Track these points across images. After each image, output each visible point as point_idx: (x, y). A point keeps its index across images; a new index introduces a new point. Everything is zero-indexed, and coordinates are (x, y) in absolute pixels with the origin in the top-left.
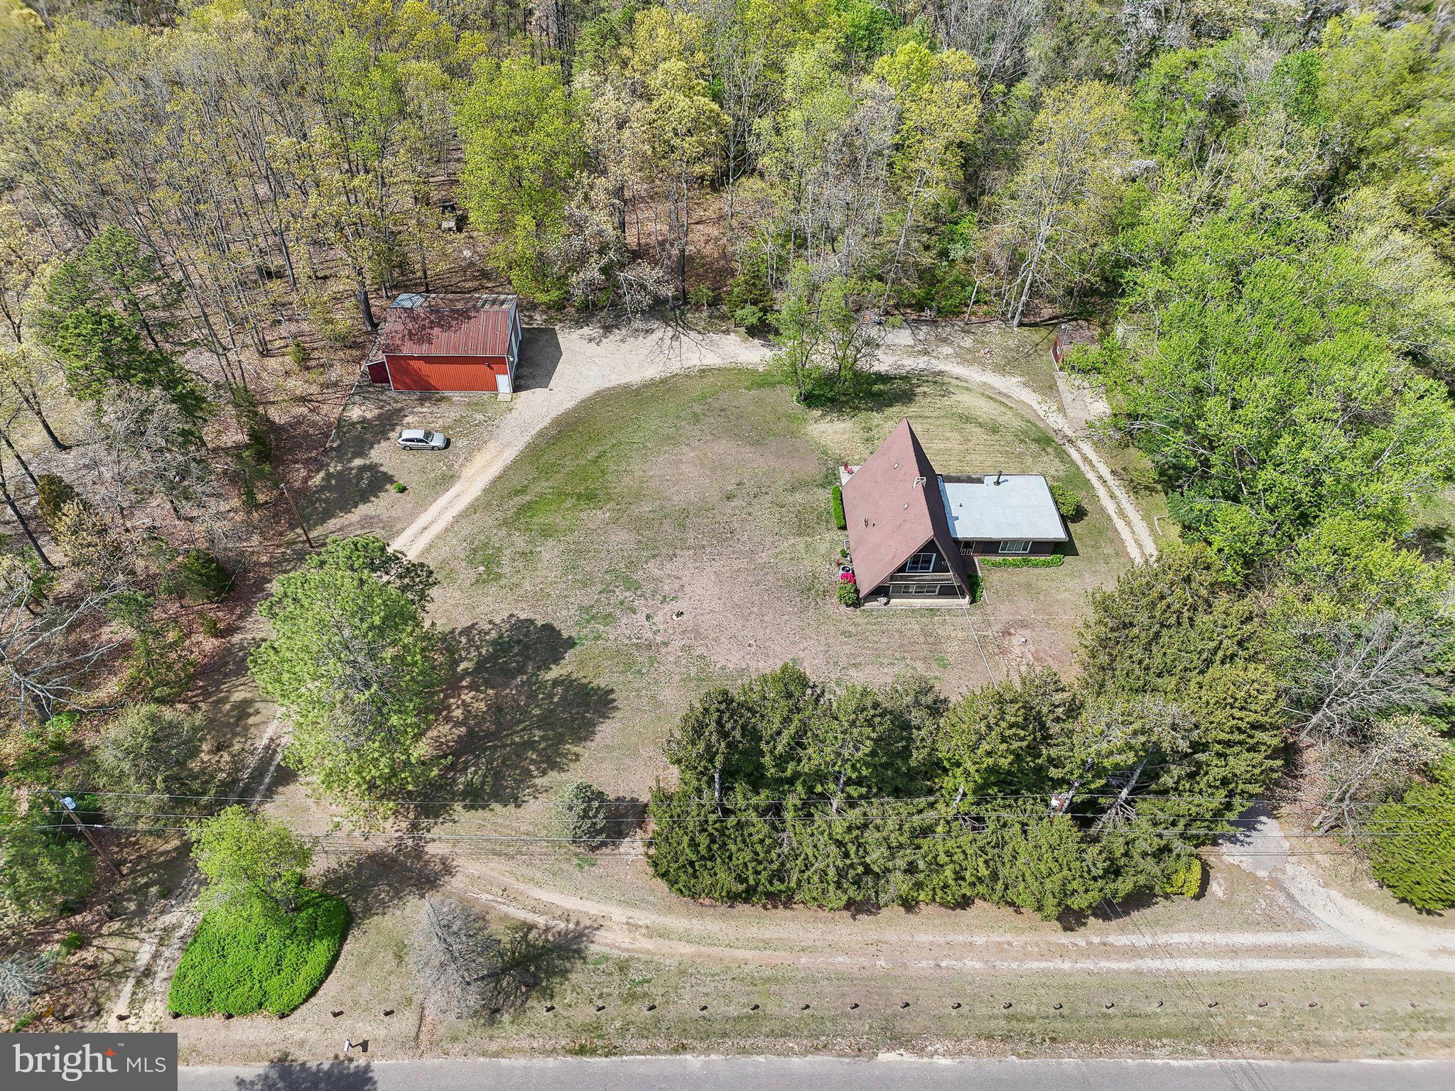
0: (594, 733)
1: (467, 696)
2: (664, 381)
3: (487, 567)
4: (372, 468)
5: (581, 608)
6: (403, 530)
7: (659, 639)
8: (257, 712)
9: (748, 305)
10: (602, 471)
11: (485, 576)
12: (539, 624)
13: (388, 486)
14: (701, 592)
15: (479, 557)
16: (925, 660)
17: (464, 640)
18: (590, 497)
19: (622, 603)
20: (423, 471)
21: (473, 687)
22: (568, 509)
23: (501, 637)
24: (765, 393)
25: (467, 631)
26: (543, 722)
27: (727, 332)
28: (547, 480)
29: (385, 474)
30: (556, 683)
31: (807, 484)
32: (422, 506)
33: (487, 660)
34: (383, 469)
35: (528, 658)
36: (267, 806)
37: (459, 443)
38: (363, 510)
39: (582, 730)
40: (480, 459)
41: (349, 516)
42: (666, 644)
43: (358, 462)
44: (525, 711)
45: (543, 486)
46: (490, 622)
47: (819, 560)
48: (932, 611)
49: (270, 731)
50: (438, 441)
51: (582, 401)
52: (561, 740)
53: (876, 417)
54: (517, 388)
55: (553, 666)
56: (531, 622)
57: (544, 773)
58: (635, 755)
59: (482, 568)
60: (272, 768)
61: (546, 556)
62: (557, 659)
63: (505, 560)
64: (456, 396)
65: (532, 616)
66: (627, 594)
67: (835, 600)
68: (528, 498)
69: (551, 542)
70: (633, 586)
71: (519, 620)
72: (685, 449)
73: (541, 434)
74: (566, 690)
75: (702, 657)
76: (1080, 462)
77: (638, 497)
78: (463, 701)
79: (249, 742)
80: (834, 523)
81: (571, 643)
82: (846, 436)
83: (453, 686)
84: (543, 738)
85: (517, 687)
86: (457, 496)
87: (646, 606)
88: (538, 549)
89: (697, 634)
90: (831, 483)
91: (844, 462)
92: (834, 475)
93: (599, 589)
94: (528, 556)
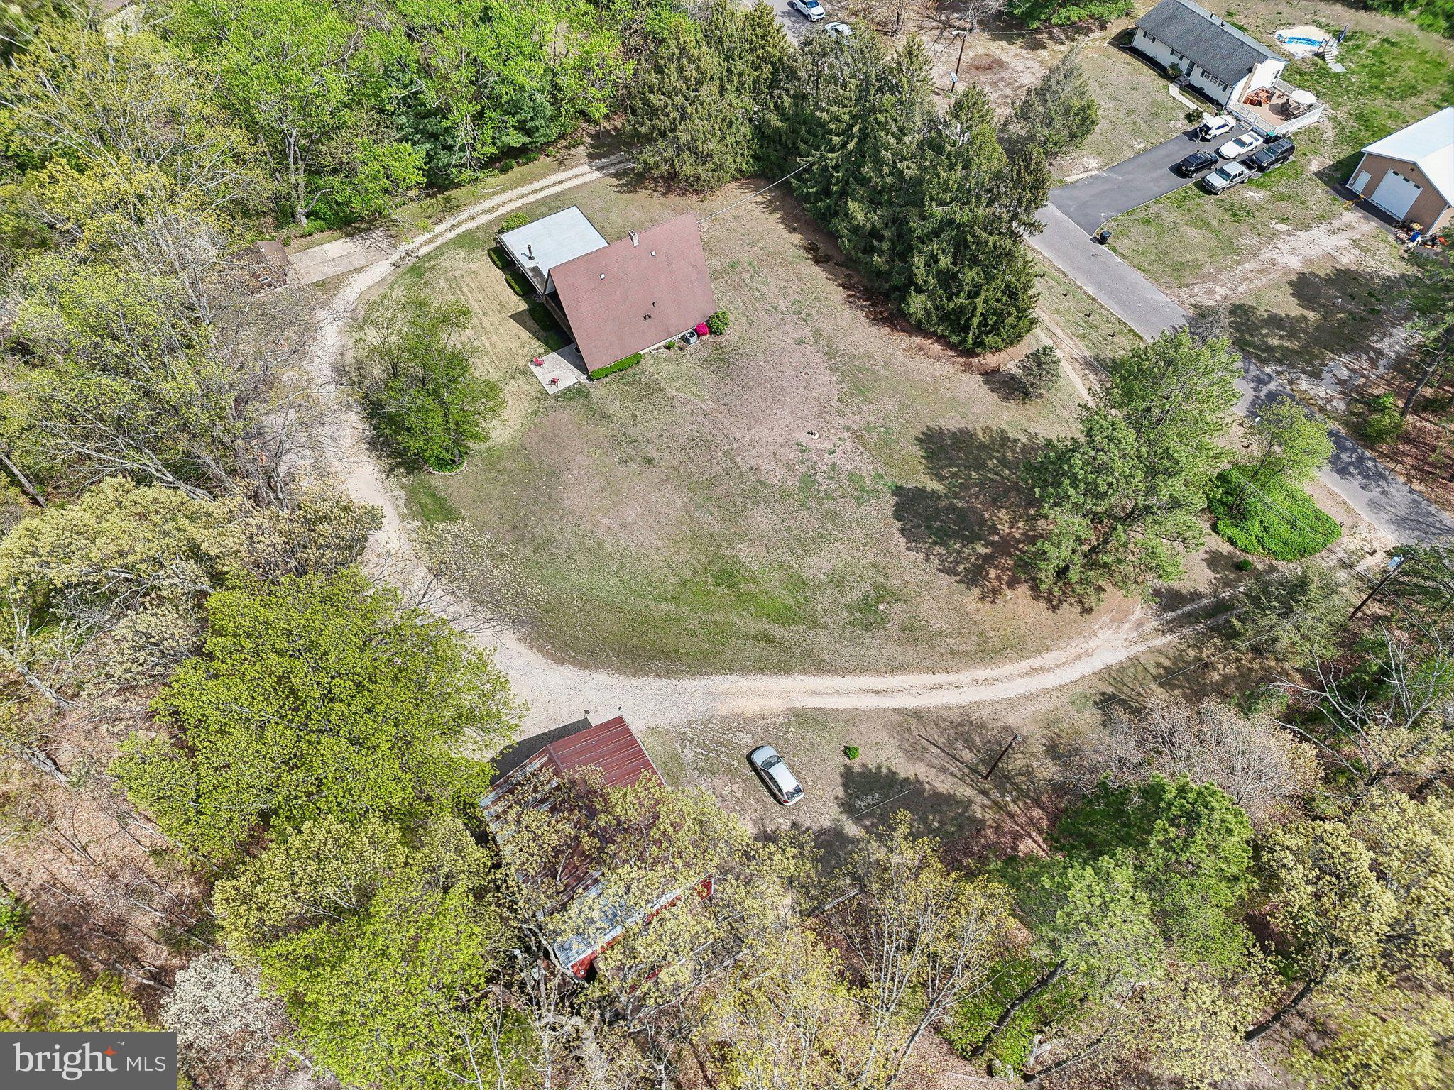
0: (960, 431)
1: (1005, 529)
4: (848, 807)
5: (860, 504)
6: (895, 711)
7: (847, 435)
8: (1158, 665)
11: (888, 598)
12: (899, 524)
13: (857, 769)
14: (778, 430)
15: (872, 618)
17: (961, 568)
18: (729, 575)
19: (832, 478)
20: (812, 748)
21: (993, 530)
22: (757, 584)
23: (935, 543)
24: (458, 503)
25: (951, 571)
26: (980, 466)
29: (845, 786)
30: (940, 479)
31: (592, 410)
32: (854, 717)
33: (964, 538)
34: (841, 793)
35: (937, 511)
36: (1202, 590)
38: (905, 769)
39: (963, 439)
40: (750, 706)
41: (922, 777)
42: (848, 429)
43: (852, 829)
44: (981, 484)
45: (746, 623)
46: (927, 560)
47: (684, 366)
49: (1160, 641)
51: (589, 667)
52: (983, 447)
56: (902, 531)
57: (1015, 440)
58: (952, 399)
59: (881, 607)
60: (1179, 612)
61: (826, 566)
62: (921, 492)
63: (857, 595)
65: (897, 534)
66: (820, 480)
67: (721, 339)
68: (769, 626)
69: (807, 572)
70: (808, 481)
71: (909, 541)
72: (600, 531)
73: (670, 673)
74: (942, 468)
75: (840, 400)
76: (436, 244)
77: (699, 535)
78: (1011, 528)
79: (1181, 647)
80: (636, 369)
81: (898, 491)
83: (1004, 547)
85: (967, 502)
86: (815, 693)
87: (822, 460)
88: (822, 577)
89: (822, 413)
90: (579, 392)
91: (543, 394)
92: (567, 394)
93: (829, 504)
94: (837, 582)
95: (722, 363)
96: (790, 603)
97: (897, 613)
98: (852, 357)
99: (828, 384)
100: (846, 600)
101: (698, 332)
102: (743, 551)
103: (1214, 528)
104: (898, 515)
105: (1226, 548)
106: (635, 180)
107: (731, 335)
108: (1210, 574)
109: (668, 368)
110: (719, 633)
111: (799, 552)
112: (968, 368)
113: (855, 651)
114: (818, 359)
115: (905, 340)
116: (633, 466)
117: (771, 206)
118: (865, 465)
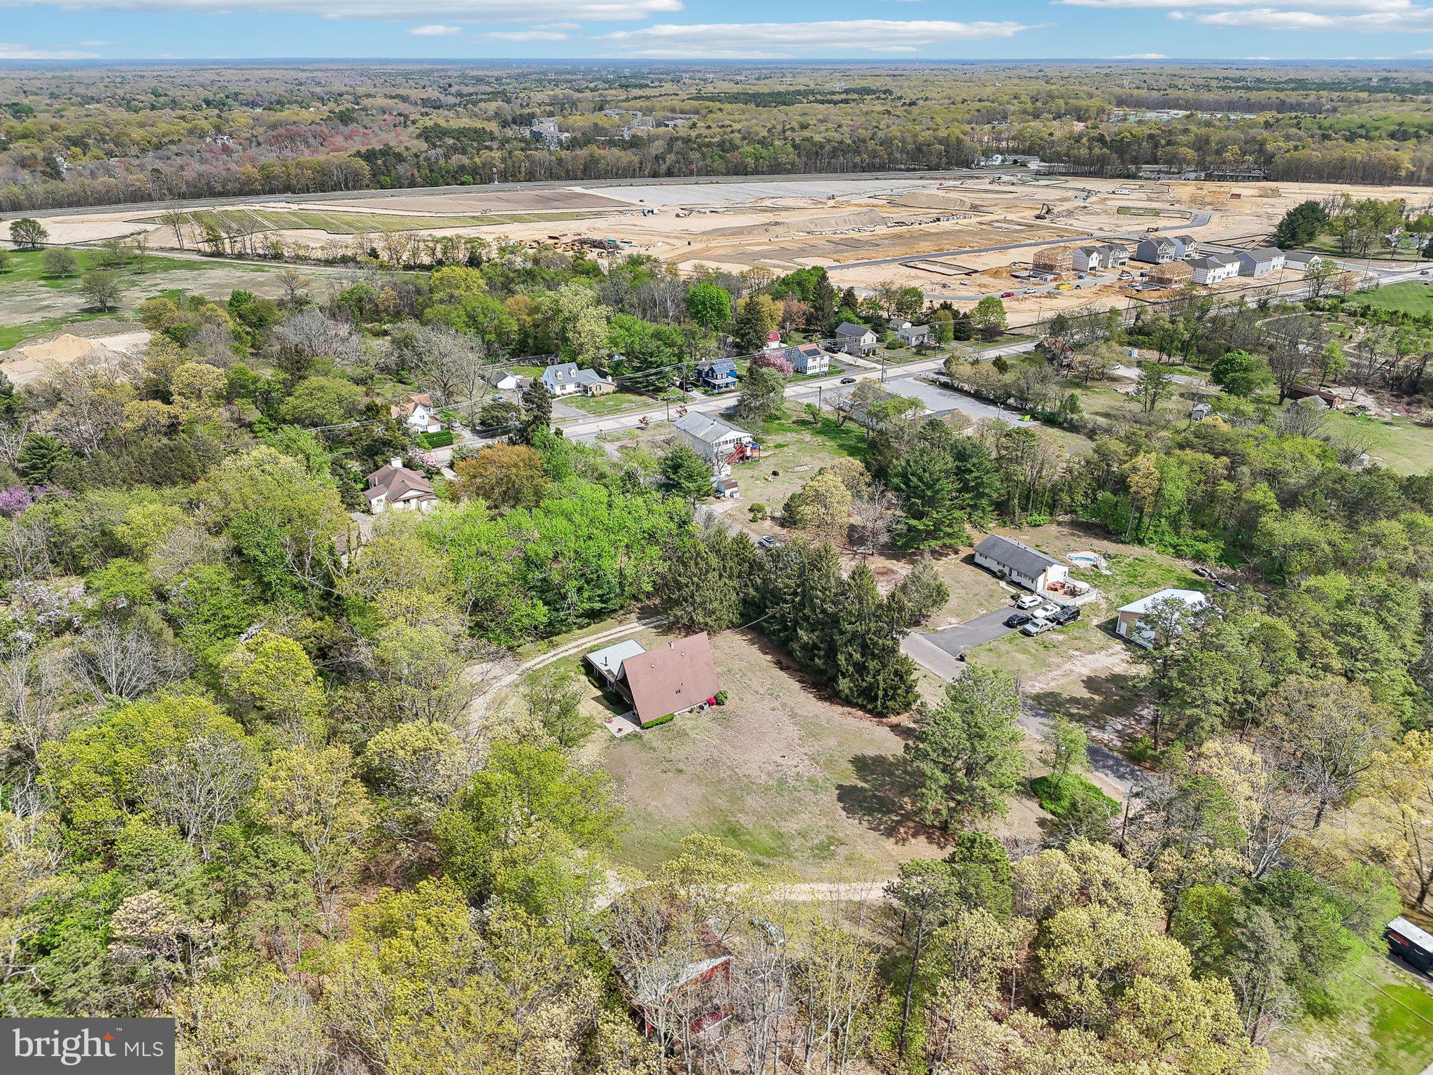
0: (877, 756)
3: (828, 847)
5: (816, 794)
7: (805, 757)
11: (836, 843)
12: (841, 805)
14: (761, 755)
15: (826, 853)
17: (882, 827)
18: (734, 831)
19: (797, 780)
21: (902, 808)
22: (752, 835)
23: (865, 815)
25: (876, 829)
26: (891, 774)
30: (866, 781)
31: (643, 745)
33: (883, 812)
35: (865, 798)
39: (879, 761)
42: (806, 754)
44: (892, 784)
46: (860, 823)
47: (700, 722)
52: (892, 764)
56: (844, 809)
58: (871, 740)
59: (832, 848)
61: (796, 826)
62: (854, 788)
63: (816, 842)
65: (840, 810)
66: (790, 781)
68: (760, 857)
69: (784, 830)
70: (782, 782)
71: (848, 813)
72: (650, 808)
74: (867, 775)
75: (800, 739)
77: (713, 810)
80: (670, 723)
81: (840, 787)
83: (907, 817)
85: (884, 793)
87: (790, 770)
88: (794, 832)
89: (789, 746)
90: (636, 736)
91: (613, 738)
92: (627, 738)
93: (797, 794)
94: (803, 835)
95: (725, 721)
96: (773, 845)
97: (843, 851)
98: (806, 717)
99: (792, 731)
100: (810, 844)
101: (710, 703)
102: (742, 819)
103: (1041, 806)
104: (840, 799)
105: (1049, 816)
106: (667, 630)
107: (730, 705)
108: (1040, 830)
109: (690, 724)
111: (778, 819)
112: (880, 723)
113: (816, 870)
114: (786, 718)
115: (839, 709)
116: (671, 774)
117: (752, 641)
118: (817, 773)
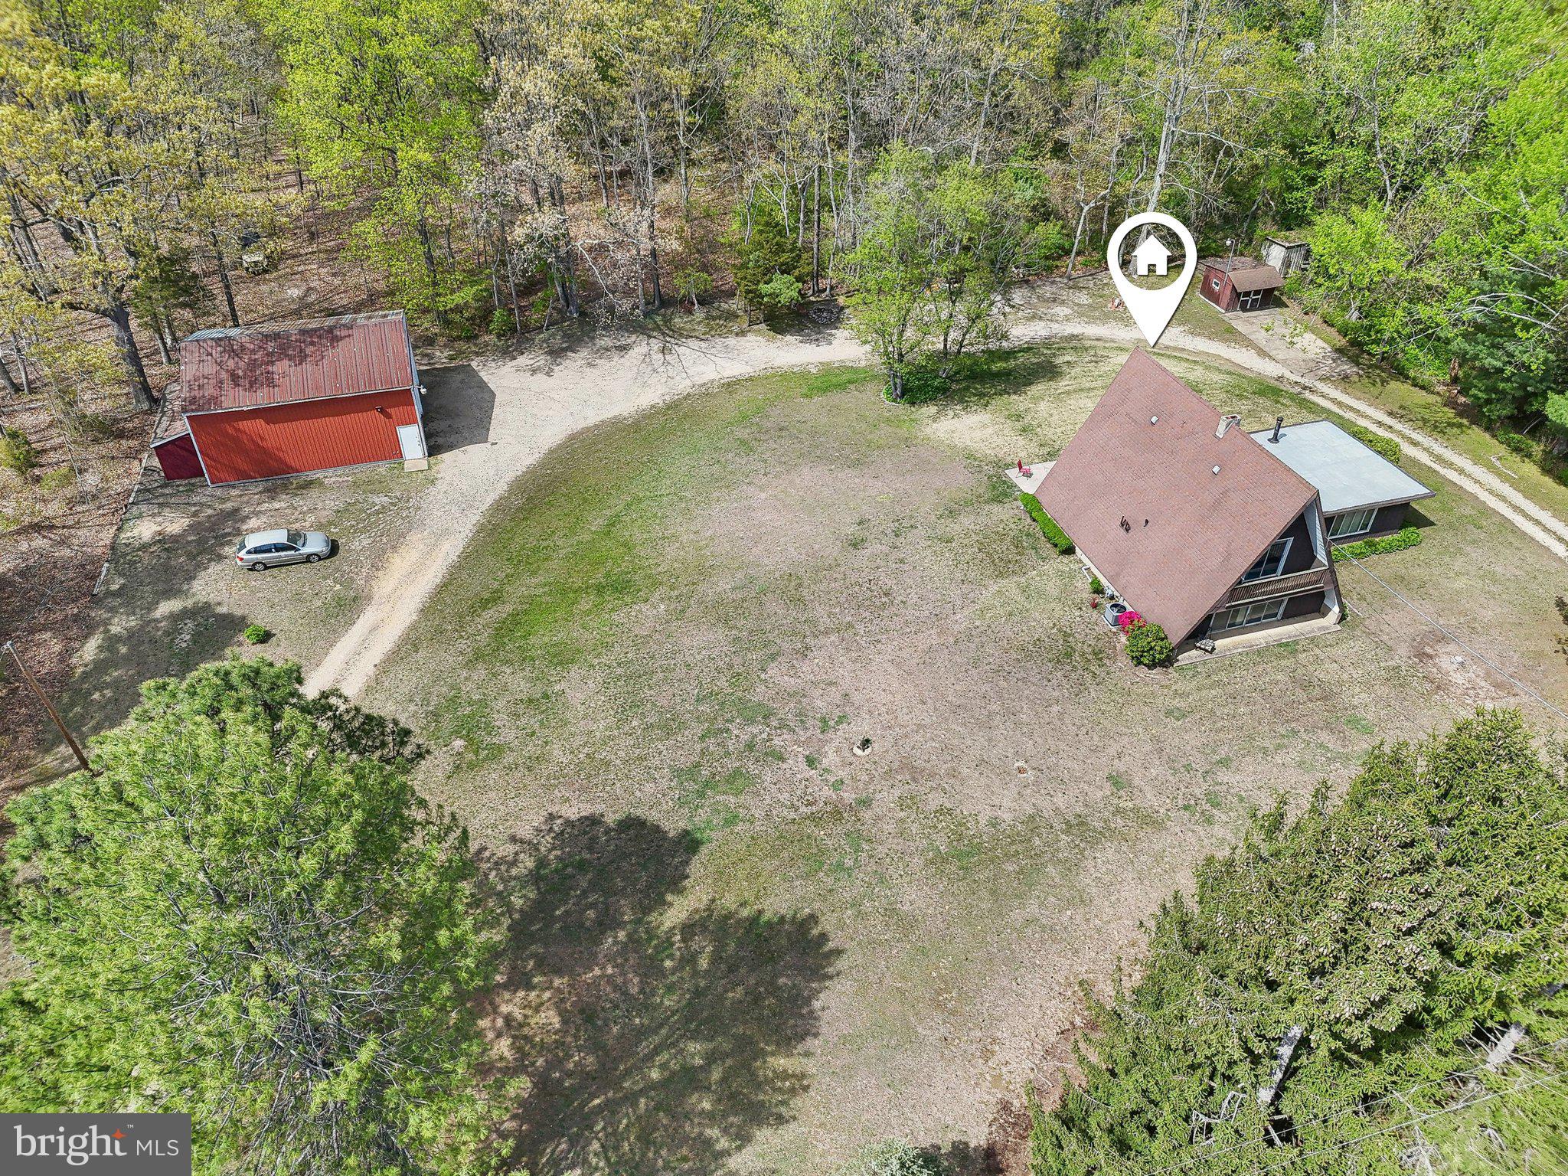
0: (812, 1017)
1: (511, 1005)
2: (673, 406)
3: (469, 739)
4: (199, 611)
5: (677, 773)
7: (849, 797)
9: (778, 275)
10: (625, 545)
11: (470, 756)
12: (609, 820)
13: (235, 636)
14: (883, 698)
15: (449, 725)
16: (1328, 727)
18: (621, 587)
19: (750, 747)
20: (298, 598)
21: (519, 981)
22: (588, 613)
23: (542, 863)
24: (835, 398)
26: (696, 1021)
27: (742, 333)
28: (533, 573)
29: (226, 617)
30: (688, 929)
31: (968, 503)
32: (309, 658)
33: (528, 916)
34: (221, 610)
37: (356, 545)
40: (400, 563)
42: (866, 803)
44: (648, 1007)
46: (513, 839)
47: (1057, 607)
48: (1289, 647)
50: (315, 544)
51: (551, 452)
53: (1018, 402)
54: (434, 448)
55: (669, 897)
56: (593, 821)
57: (743, 1139)
59: (459, 744)
61: (576, 697)
63: (500, 719)
64: (330, 476)
65: (591, 810)
67: (1124, 662)
68: (509, 608)
69: (575, 673)
71: (569, 823)
72: (751, 490)
73: (499, 507)
75: (944, 811)
76: (1335, 409)
77: (704, 572)
78: (508, 1019)
80: (1049, 547)
81: (689, 844)
82: (990, 430)
84: (711, 1058)
85: (610, 958)
86: (374, 629)
87: (797, 742)
88: (557, 688)
91: (1008, 467)
92: (1002, 485)
94: (541, 703)
98: (1070, 868)
110: (527, 561)
111: (619, 671)
113: (408, 690)
114: (1066, 802)
